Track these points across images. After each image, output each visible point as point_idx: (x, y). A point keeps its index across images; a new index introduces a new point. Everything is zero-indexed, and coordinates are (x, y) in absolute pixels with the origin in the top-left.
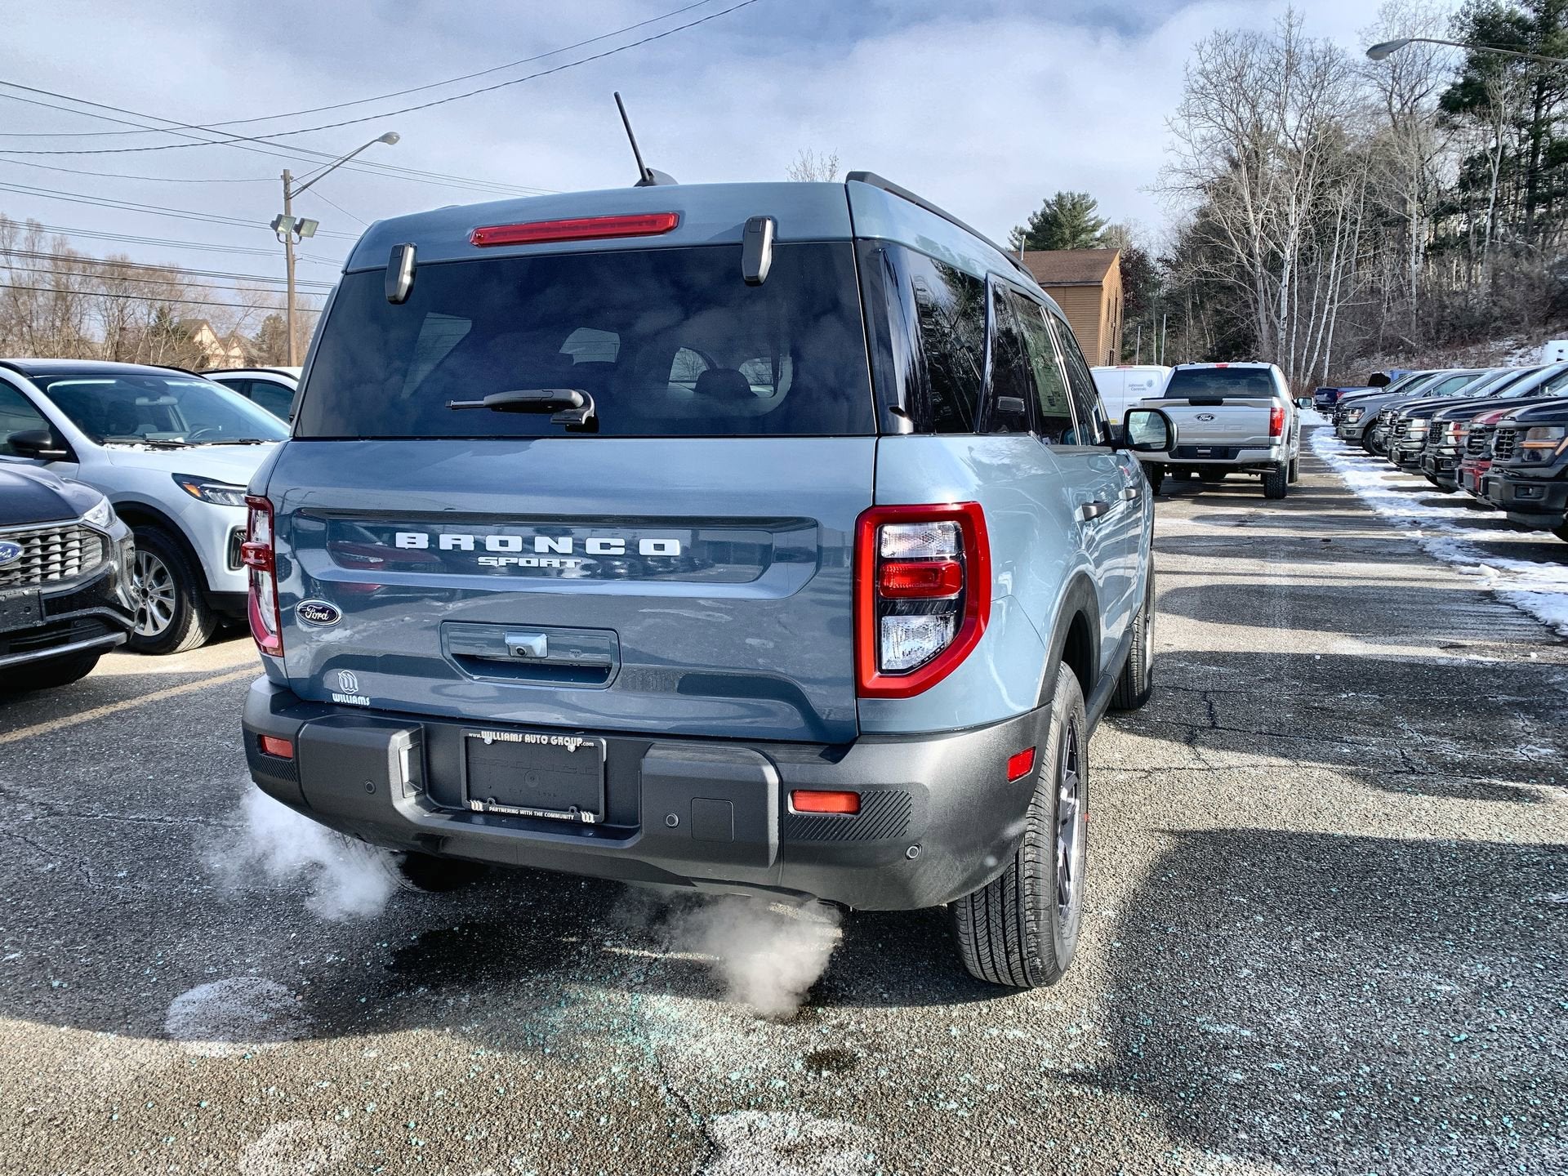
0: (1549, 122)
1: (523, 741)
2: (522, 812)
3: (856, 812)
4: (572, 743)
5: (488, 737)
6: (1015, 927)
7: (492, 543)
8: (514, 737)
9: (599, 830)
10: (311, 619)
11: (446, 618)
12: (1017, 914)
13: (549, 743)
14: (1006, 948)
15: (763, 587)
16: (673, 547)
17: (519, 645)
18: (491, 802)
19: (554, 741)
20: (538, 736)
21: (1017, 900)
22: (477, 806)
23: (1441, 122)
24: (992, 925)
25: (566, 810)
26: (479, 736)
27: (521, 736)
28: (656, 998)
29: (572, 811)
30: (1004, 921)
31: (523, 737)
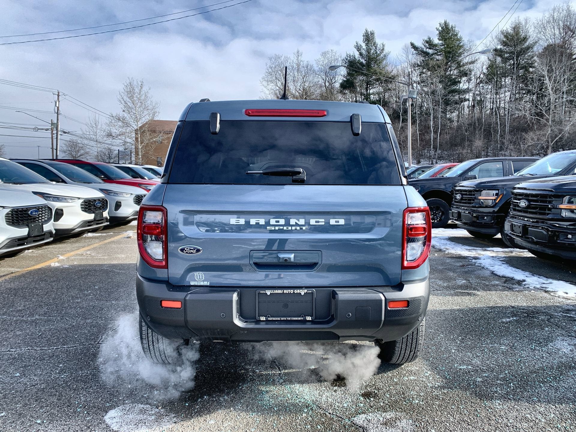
0: (370, 94)
1: (283, 293)
2: (282, 319)
3: (408, 307)
4: (303, 292)
5: (268, 292)
6: (415, 342)
7: (273, 222)
8: (280, 291)
9: (312, 322)
10: (187, 253)
11: (252, 249)
12: (417, 339)
13: (294, 293)
14: (411, 350)
15: (374, 234)
16: (342, 222)
17: (286, 257)
18: (269, 317)
19: (296, 292)
20: (289, 291)
21: (417, 334)
22: (263, 319)
23: (341, 92)
24: (408, 343)
25: (300, 316)
26: (264, 292)
27: (282, 291)
28: (294, 386)
29: (302, 316)
30: (412, 341)
31: (283, 291)
